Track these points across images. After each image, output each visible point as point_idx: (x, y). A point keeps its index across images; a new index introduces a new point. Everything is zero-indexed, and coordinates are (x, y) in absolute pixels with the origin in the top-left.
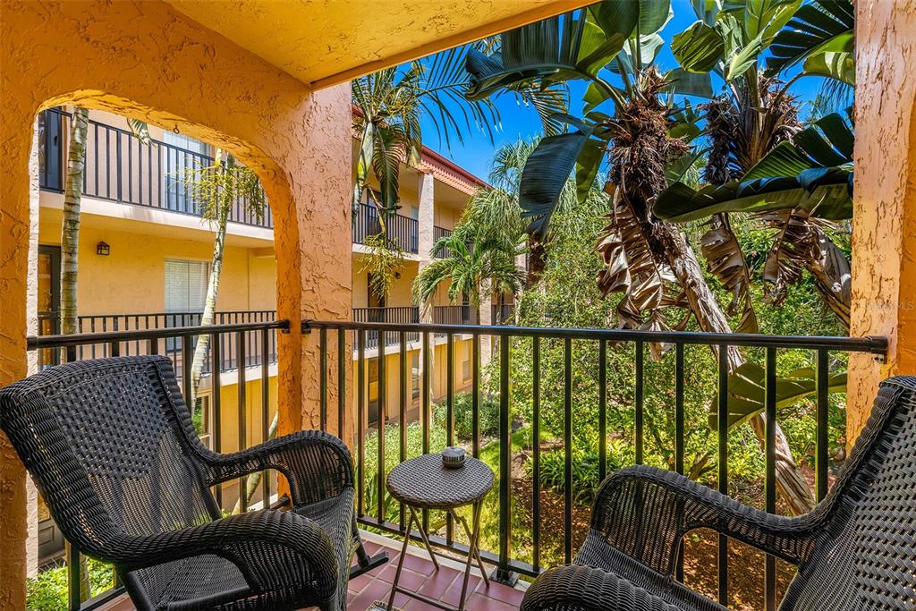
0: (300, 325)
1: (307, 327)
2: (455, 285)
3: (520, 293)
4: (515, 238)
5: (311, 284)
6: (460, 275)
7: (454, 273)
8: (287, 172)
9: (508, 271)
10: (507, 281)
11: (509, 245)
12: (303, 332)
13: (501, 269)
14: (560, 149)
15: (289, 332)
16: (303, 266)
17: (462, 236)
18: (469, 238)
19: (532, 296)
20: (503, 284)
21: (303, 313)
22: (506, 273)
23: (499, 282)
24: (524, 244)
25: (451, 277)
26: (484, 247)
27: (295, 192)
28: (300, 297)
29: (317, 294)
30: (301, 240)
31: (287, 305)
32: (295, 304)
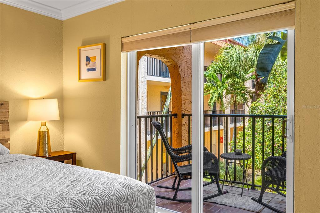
0: (181, 114)
1: (183, 115)
2: (212, 98)
3: (250, 103)
4: (246, 71)
5: (184, 102)
6: (214, 93)
7: (211, 91)
8: (179, 66)
9: (242, 90)
10: (242, 96)
11: (243, 75)
12: (182, 118)
13: (238, 89)
14: (272, 50)
15: (177, 117)
16: (182, 95)
17: (215, 71)
18: (220, 72)
19: (258, 104)
20: (239, 97)
21: (182, 111)
22: (241, 91)
23: (236, 96)
24: (250, 74)
25: (210, 94)
26: (228, 77)
27: (180, 72)
28: (181, 106)
29: (185, 105)
30: (182, 87)
31: (176, 109)
32: (180, 108)
